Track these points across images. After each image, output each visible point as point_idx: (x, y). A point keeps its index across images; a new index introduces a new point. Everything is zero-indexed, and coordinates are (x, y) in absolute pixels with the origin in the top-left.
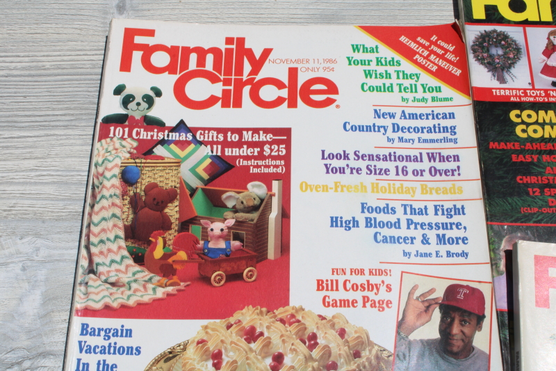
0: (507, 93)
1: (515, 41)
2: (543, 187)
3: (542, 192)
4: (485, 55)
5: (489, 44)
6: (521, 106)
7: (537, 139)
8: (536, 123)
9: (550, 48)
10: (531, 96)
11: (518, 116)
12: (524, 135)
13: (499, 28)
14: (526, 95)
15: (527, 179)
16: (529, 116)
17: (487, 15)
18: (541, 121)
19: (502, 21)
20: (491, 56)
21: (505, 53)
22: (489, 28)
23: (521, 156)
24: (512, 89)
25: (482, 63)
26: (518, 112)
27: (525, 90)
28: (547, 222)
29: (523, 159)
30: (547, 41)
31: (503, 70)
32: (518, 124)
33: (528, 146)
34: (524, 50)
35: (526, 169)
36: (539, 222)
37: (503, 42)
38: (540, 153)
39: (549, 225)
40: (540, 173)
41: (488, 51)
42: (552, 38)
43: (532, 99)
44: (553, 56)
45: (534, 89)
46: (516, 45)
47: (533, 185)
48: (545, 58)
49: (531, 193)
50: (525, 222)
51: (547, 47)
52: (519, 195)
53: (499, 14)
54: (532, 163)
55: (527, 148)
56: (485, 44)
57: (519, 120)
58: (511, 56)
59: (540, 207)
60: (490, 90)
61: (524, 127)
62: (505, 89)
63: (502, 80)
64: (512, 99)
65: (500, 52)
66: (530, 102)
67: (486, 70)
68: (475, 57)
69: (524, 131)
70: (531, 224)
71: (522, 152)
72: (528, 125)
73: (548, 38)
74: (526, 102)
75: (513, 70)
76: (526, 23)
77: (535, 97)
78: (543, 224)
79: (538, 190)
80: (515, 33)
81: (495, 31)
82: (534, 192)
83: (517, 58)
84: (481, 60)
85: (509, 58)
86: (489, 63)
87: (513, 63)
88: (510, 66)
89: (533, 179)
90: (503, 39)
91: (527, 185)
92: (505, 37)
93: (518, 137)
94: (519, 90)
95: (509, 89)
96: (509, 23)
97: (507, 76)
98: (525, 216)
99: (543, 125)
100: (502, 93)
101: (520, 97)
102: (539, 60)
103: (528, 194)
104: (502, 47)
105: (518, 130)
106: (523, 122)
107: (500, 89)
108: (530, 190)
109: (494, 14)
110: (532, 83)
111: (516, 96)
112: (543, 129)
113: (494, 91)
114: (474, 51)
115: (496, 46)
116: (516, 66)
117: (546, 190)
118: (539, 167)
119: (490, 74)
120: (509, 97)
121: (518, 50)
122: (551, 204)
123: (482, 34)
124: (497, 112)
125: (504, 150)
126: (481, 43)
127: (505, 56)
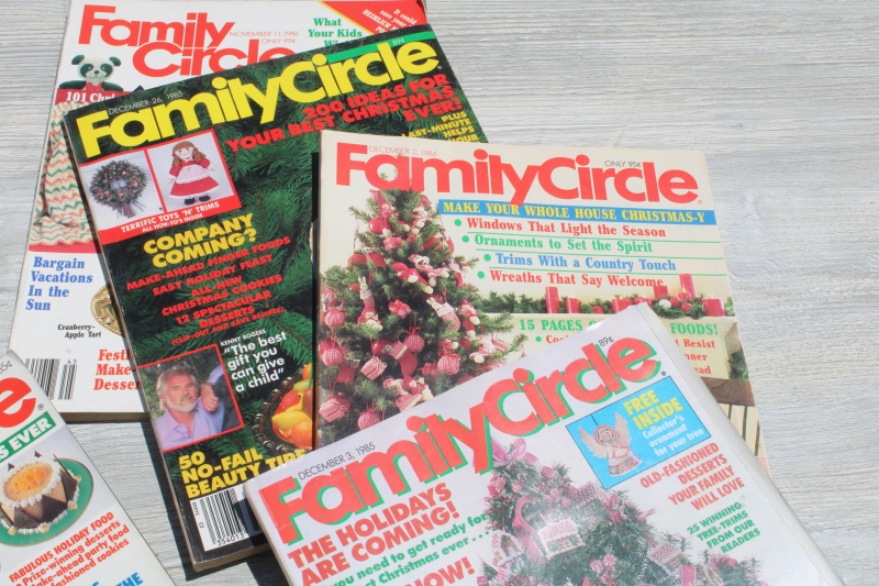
0: (138, 225)
1: (137, 168)
2: (190, 312)
3: (191, 318)
4: (107, 193)
5: (109, 179)
6: (154, 235)
7: (178, 265)
8: (175, 247)
9: (177, 164)
10: (164, 221)
11: (153, 246)
12: (164, 264)
13: (117, 159)
14: (158, 221)
15: (173, 309)
16: (166, 243)
17: (102, 149)
18: (179, 244)
19: (118, 149)
20: (114, 192)
21: (128, 184)
22: (106, 162)
23: (163, 287)
24: (142, 220)
25: (105, 203)
26: (152, 242)
27: (156, 217)
28: (202, 346)
29: (166, 290)
30: (172, 158)
31: (128, 202)
32: (155, 254)
33: (169, 274)
34: (148, 175)
35: (170, 298)
36: (193, 349)
37: (124, 173)
38: (183, 278)
39: (205, 348)
40: (187, 298)
41: (109, 187)
42: (177, 153)
43: (166, 225)
44: (181, 173)
45: (166, 213)
46: (139, 171)
47: (181, 313)
48: (173, 177)
49: (180, 322)
50: (178, 353)
51: (173, 165)
52: (168, 329)
53: (115, 143)
54: (176, 291)
55: (168, 277)
56: (105, 181)
57: (155, 250)
58: (136, 184)
59: (193, 333)
60: (118, 229)
61: (162, 256)
62: (134, 222)
63: (129, 213)
64: (144, 230)
65: (123, 184)
66: (164, 228)
67: (111, 208)
68: (96, 198)
69: (162, 260)
70: (185, 353)
71: (163, 282)
72: (165, 252)
73: (174, 155)
74: (160, 229)
75: (140, 200)
76: (147, 145)
77: (168, 222)
78: (198, 350)
79: (187, 316)
80: (136, 159)
81: (113, 163)
82: (183, 320)
83: (142, 185)
84: (103, 200)
85: (134, 188)
86: (113, 201)
87: (139, 192)
88: (136, 196)
89: (181, 307)
90: (124, 169)
91: (174, 315)
92: (126, 166)
93: (157, 268)
94: (150, 218)
95: (139, 221)
96: (128, 150)
97: (134, 207)
98: (179, 347)
99: (181, 249)
100: (133, 227)
101: (152, 225)
102: (166, 181)
103: (177, 324)
104: (124, 178)
105: (156, 262)
106: (160, 251)
107: (129, 224)
108: (178, 319)
110: (164, 208)
111: (148, 226)
112: (183, 252)
113: (123, 228)
114: (94, 193)
115: (117, 179)
116: (143, 193)
117: (195, 314)
118: (185, 292)
119: (116, 211)
120: (141, 229)
121: (142, 176)
122: (202, 327)
123: (100, 172)
124: (130, 249)
125: (144, 287)
126: (101, 182)
127: (129, 187)
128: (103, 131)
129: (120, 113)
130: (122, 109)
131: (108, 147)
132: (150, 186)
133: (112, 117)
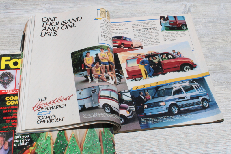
0: (6, 91)
1: (12, 75)
2: (11, 120)
3: (10, 122)
4: (2, 80)
5: (4, 77)
6: (9, 95)
7: (12, 105)
8: (14, 100)
10: (14, 92)
11: (8, 98)
12: (9, 104)
13: (8, 71)
15: (6, 118)
16: (12, 98)
17: (5, 67)
18: (15, 99)
19: (10, 69)
20: (4, 80)
21: (8, 79)
22: (5, 71)
23: (6, 111)
24: (8, 90)
26: (8, 97)
27: (12, 90)
28: (10, 130)
29: (7, 112)
31: (6, 84)
32: (8, 101)
33: (9, 107)
34: (14, 78)
35: (7, 115)
36: (7, 130)
37: (8, 76)
38: (12, 109)
39: (11, 131)
40: (11, 115)
43: (14, 93)
45: (15, 89)
46: (12, 76)
47: (8, 119)
49: (7, 122)
50: (3, 131)
52: (3, 123)
53: (9, 67)
54: (9, 113)
55: (9, 108)
56: (3, 77)
57: (8, 100)
58: (10, 80)
59: (9, 126)
61: (9, 102)
62: (6, 90)
63: (6, 88)
64: (8, 93)
65: (7, 79)
66: (13, 94)
67: (1, 85)
69: (9, 103)
70: (5, 131)
71: (7, 109)
72: (10, 101)
74: (12, 94)
75: (10, 84)
76: (17, 69)
77: (15, 92)
78: (9, 131)
79: (9, 121)
80: (13, 72)
81: (7, 72)
82: (8, 121)
83: (12, 80)
85: (9, 80)
86: (3, 83)
87: (10, 82)
89: (9, 118)
90: (9, 75)
91: (6, 120)
92: (9, 74)
93: (7, 105)
94: (10, 90)
95: (7, 90)
96: (12, 69)
97: (7, 86)
98: (4, 129)
99: (15, 101)
100: (5, 92)
101: (10, 92)
103: (6, 122)
104: (8, 77)
105: (7, 103)
106: (9, 100)
107: (4, 90)
108: (7, 121)
109: (8, 67)
110: (15, 88)
112: (15, 102)
113: (2, 91)
115: (6, 77)
116: (11, 83)
117: (12, 121)
118: (11, 114)
119: (2, 86)
120: (7, 93)
122: (12, 125)
123: (2, 74)
124: (2, 98)
125: (1, 109)
126: (2, 77)
127: (8, 80)
128: (8, 63)
129: (14, 59)
130: (15, 57)
131: (7, 67)
132: (14, 81)
133: (11, 59)
